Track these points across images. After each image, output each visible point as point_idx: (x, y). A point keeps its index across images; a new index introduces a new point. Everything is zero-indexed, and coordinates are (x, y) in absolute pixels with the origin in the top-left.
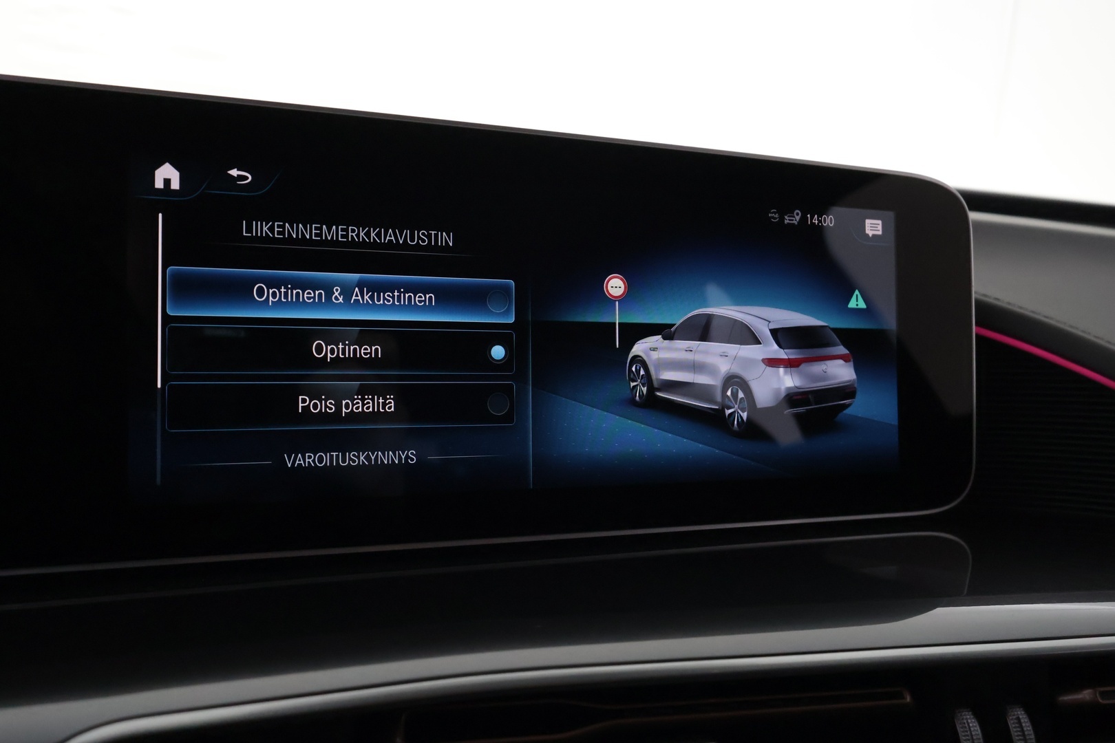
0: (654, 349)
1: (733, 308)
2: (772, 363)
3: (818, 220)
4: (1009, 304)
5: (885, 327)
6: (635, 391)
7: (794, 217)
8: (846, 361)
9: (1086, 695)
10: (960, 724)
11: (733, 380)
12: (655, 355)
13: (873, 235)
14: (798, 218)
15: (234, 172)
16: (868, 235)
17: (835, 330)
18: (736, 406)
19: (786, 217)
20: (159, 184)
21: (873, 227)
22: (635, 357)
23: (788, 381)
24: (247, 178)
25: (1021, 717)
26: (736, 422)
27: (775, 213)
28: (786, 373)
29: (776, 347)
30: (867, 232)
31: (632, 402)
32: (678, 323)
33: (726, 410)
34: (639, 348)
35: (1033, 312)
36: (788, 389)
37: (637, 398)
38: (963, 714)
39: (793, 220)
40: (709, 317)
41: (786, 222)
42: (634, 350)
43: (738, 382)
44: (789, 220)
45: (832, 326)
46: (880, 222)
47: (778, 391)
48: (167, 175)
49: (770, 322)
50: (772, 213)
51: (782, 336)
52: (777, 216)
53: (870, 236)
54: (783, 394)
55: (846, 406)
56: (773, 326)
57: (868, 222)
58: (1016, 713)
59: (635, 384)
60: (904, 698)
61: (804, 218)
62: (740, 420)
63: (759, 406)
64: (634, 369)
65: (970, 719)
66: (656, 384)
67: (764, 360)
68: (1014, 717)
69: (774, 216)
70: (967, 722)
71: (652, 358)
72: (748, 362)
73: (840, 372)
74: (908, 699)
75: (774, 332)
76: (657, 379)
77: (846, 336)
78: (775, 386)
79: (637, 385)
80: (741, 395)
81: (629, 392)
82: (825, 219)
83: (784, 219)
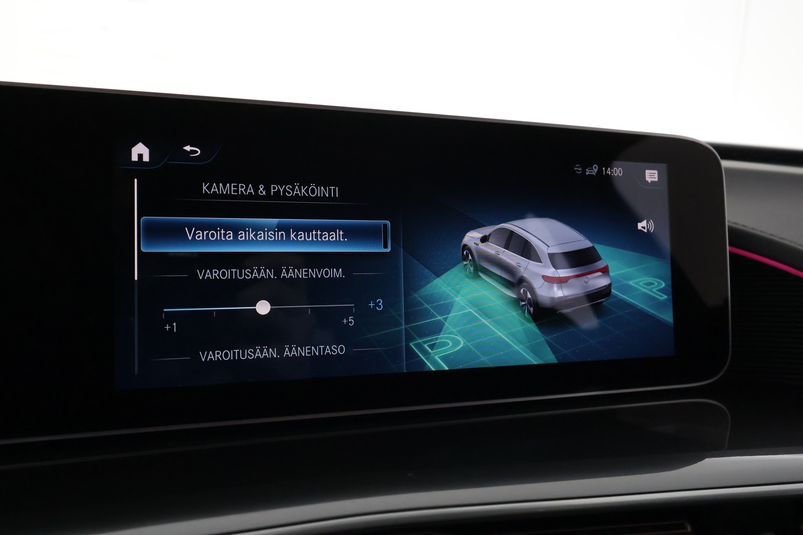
3: (611, 171)
4: (761, 232)
7: (593, 170)
13: (652, 181)
14: (596, 170)
15: (188, 148)
16: (648, 181)
19: (587, 170)
20: (135, 158)
21: (651, 175)
24: (197, 152)
27: (579, 167)
30: (647, 179)
35: (771, 235)
39: (592, 172)
41: (587, 173)
44: (589, 172)
46: (656, 172)
48: (140, 151)
50: (577, 167)
52: (580, 169)
53: (649, 182)
57: (647, 172)
60: (685, 528)
61: (600, 171)
69: (578, 169)
74: (689, 529)
82: (616, 170)
83: (586, 171)
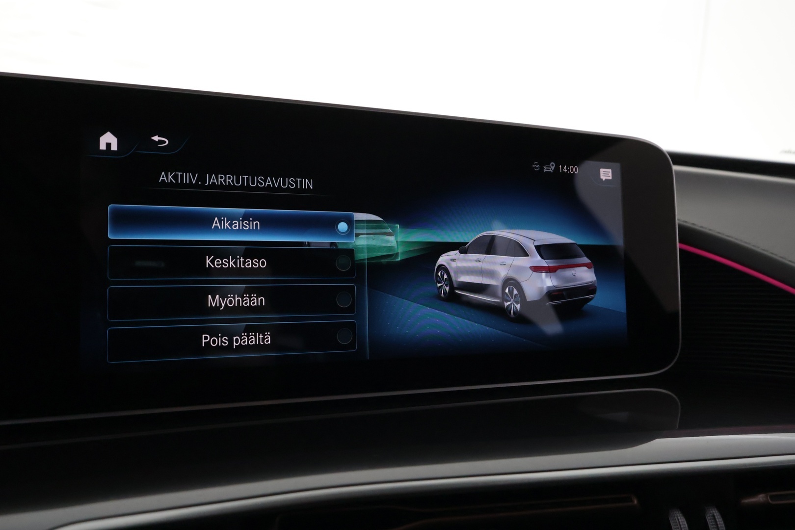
0: (453, 260)
1: (507, 231)
2: (537, 269)
3: (567, 169)
4: (702, 227)
5: (616, 244)
6: (440, 290)
7: (550, 167)
8: (588, 268)
9: (761, 498)
10: (673, 520)
11: (509, 282)
12: (454, 264)
13: (606, 180)
14: (553, 168)
15: (156, 138)
16: (602, 179)
17: (581, 246)
18: (512, 300)
19: (545, 167)
20: (103, 147)
21: (606, 174)
22: (440, 266)
23: (548, 282)
24: (165, 142)
25: (715, 514)
26: (512, 312)
27: (537, 164)
28: (546, 276)
29: (539, 258)
30: (601, 177)
31: (438, 297)
32: (470, 242)
33: (505, 303)
34: (443, 260)
35: (718, 232)
36: (549, 287)
37: (442, 295)
38: (675, 513)
39: (549, 169)
40: (493, 238)
41: (545, 170)
42: (439, 260)
43: (512, 282)
44: (547, 169)
45: (578, 244)
46: (610, 170)
47: (542, 288)
48: (108, 140)
49: (535, 241)
50: (535, 164)
51: (544, 250)
52: (538, 166)
53: (604, 180)
54: (545, 291)
55: (589, 300)
56: (537, 244)
57: (602, 170)
58: (712, 512)
59: (441, 285)
60: (632, 501)
61: (557, 168)
62: (515, 310)
63: (528, 299)
64: (439, 274)
65: (680, 516)
66: (455, 285)
67: (531, 268)
68: (711, 515)
69: (536, 166)
70: (678, 518)
71: (452, 266)
72: (520, 269)
73: (585, 275)
74: (636, 502)
75: (538, 248)
76: (456, 281)
77: (588, 250)
78: (539, 285)
79: (442, 286)
80: (515, 292)
81: (436, 291)
82: (572, 168)
83: (543, 169)
